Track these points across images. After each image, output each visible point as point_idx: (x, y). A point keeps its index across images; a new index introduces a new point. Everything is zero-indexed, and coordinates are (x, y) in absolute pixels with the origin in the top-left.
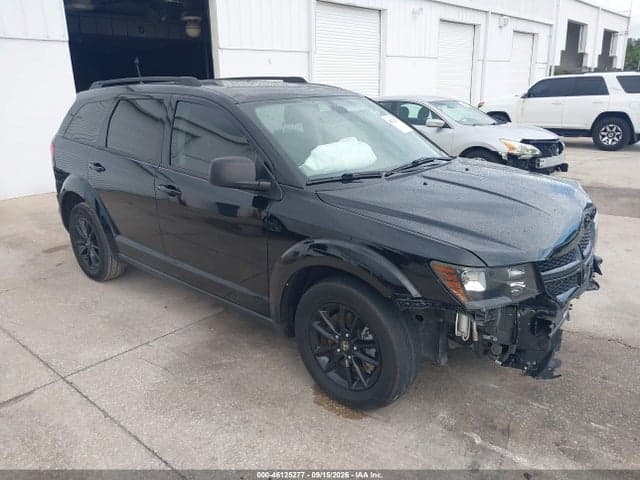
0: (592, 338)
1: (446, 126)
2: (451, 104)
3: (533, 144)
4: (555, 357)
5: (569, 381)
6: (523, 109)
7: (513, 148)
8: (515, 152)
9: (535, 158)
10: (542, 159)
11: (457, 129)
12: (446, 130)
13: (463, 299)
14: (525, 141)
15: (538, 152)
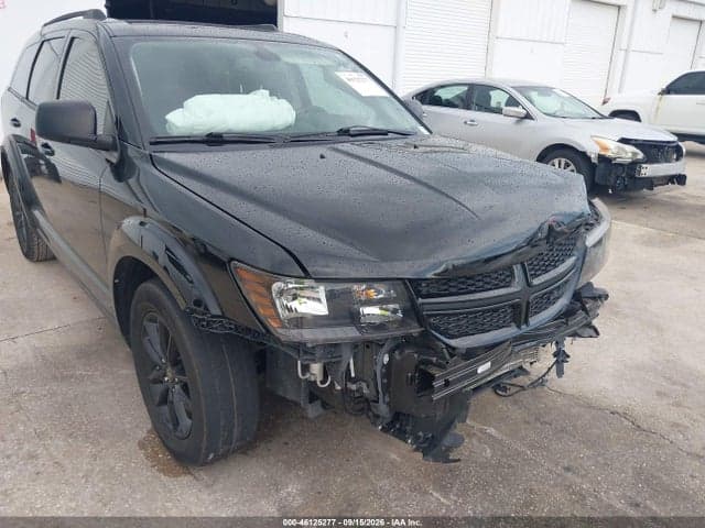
0: (590, 406)
1: (528, 116)
2: (545, 91)
3: (634, 145)
4: (457, 431)
5: (510, 466)
6: (658, 108)
7: (606, 149)
8: (609, 154)
9: (635, 164)
10: (644, 166)
11: (541, 121)
12: (527, 121)
13: (273, 324)
14: (624, 141)
15: (641, 155)
